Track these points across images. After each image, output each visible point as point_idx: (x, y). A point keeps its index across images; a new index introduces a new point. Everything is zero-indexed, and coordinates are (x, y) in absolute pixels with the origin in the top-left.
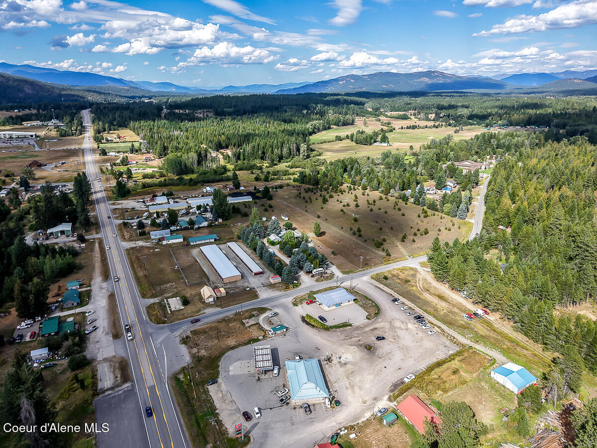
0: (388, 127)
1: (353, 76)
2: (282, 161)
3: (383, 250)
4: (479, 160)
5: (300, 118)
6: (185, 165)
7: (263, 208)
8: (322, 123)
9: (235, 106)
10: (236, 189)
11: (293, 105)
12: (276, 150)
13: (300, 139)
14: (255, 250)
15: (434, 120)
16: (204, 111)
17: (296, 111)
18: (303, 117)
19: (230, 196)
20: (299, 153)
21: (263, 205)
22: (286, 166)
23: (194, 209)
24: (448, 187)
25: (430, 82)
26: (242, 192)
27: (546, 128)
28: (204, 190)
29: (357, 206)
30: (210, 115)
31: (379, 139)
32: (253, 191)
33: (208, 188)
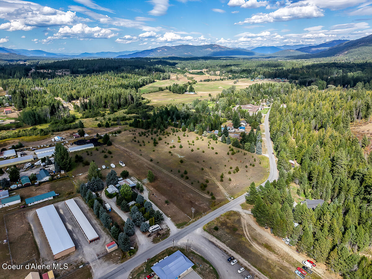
0: (192, 80)
1: (166, 47)
2: (120, 108)
3: (208, 193)
4: (255, 103)
5: (133, 75)
6: (39, 117)
7: (104, 154)
8: (149, 79)
9: (86, 67)
10: (81, 137)
11: (128, 66)
12: (115, 100)
13: (133, 91)
14: (92, 207)
15: (219, 75)
16: (63, 71)
17: (130, 69)
18: (136, 74)
19: (75, 144)
20: (133, 102)
21: (103, 152)
22: (124, 113)
23: (39, 161)
24: (242, 126)
25: (212, 51)
26: (86, 139)
27: (285, 79)
28: (53, 140)
29: (181, 147)
30: (67, 73)
31: (188, 89)
32: (96, 137)
33: (56, 138)
